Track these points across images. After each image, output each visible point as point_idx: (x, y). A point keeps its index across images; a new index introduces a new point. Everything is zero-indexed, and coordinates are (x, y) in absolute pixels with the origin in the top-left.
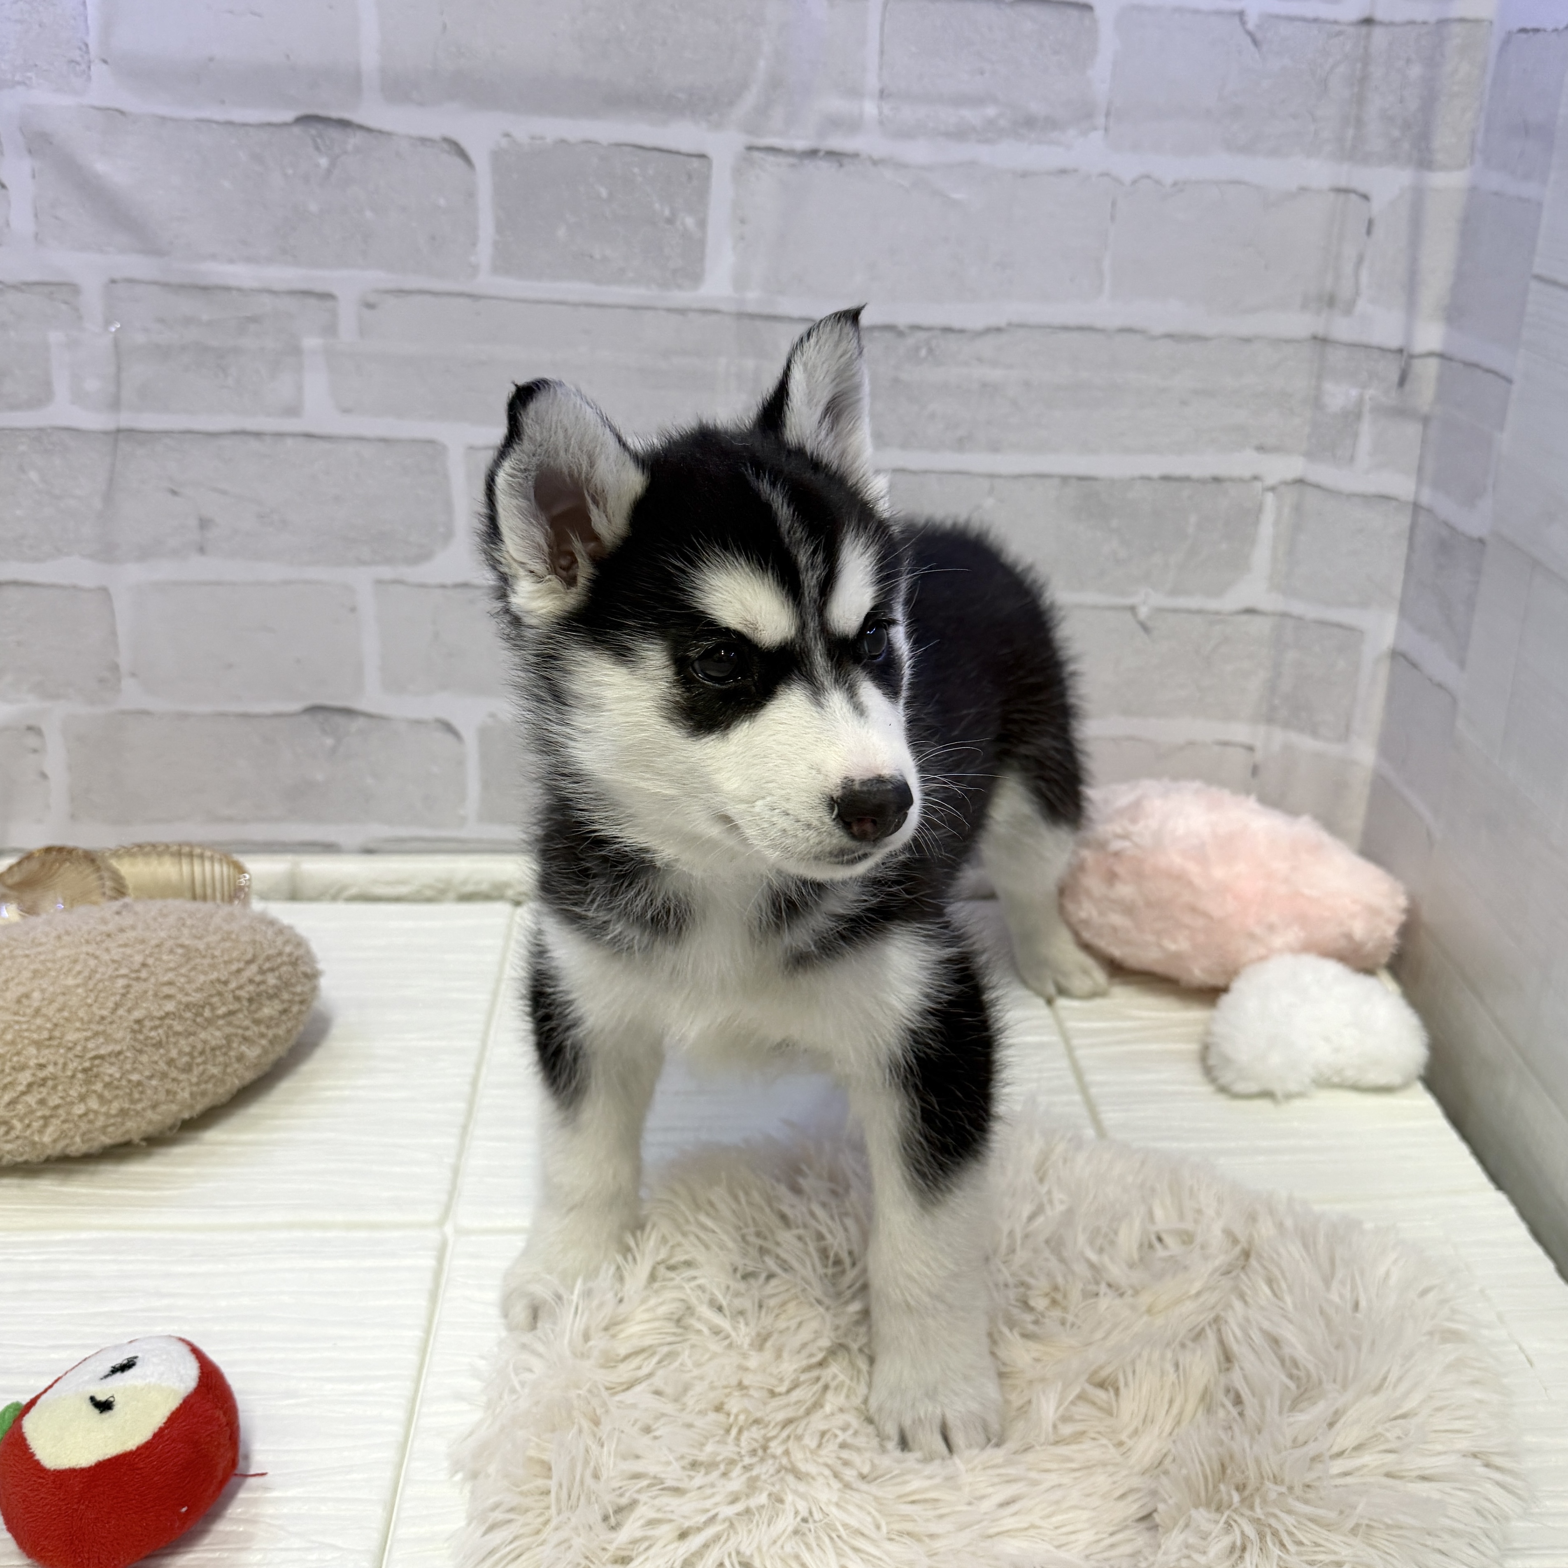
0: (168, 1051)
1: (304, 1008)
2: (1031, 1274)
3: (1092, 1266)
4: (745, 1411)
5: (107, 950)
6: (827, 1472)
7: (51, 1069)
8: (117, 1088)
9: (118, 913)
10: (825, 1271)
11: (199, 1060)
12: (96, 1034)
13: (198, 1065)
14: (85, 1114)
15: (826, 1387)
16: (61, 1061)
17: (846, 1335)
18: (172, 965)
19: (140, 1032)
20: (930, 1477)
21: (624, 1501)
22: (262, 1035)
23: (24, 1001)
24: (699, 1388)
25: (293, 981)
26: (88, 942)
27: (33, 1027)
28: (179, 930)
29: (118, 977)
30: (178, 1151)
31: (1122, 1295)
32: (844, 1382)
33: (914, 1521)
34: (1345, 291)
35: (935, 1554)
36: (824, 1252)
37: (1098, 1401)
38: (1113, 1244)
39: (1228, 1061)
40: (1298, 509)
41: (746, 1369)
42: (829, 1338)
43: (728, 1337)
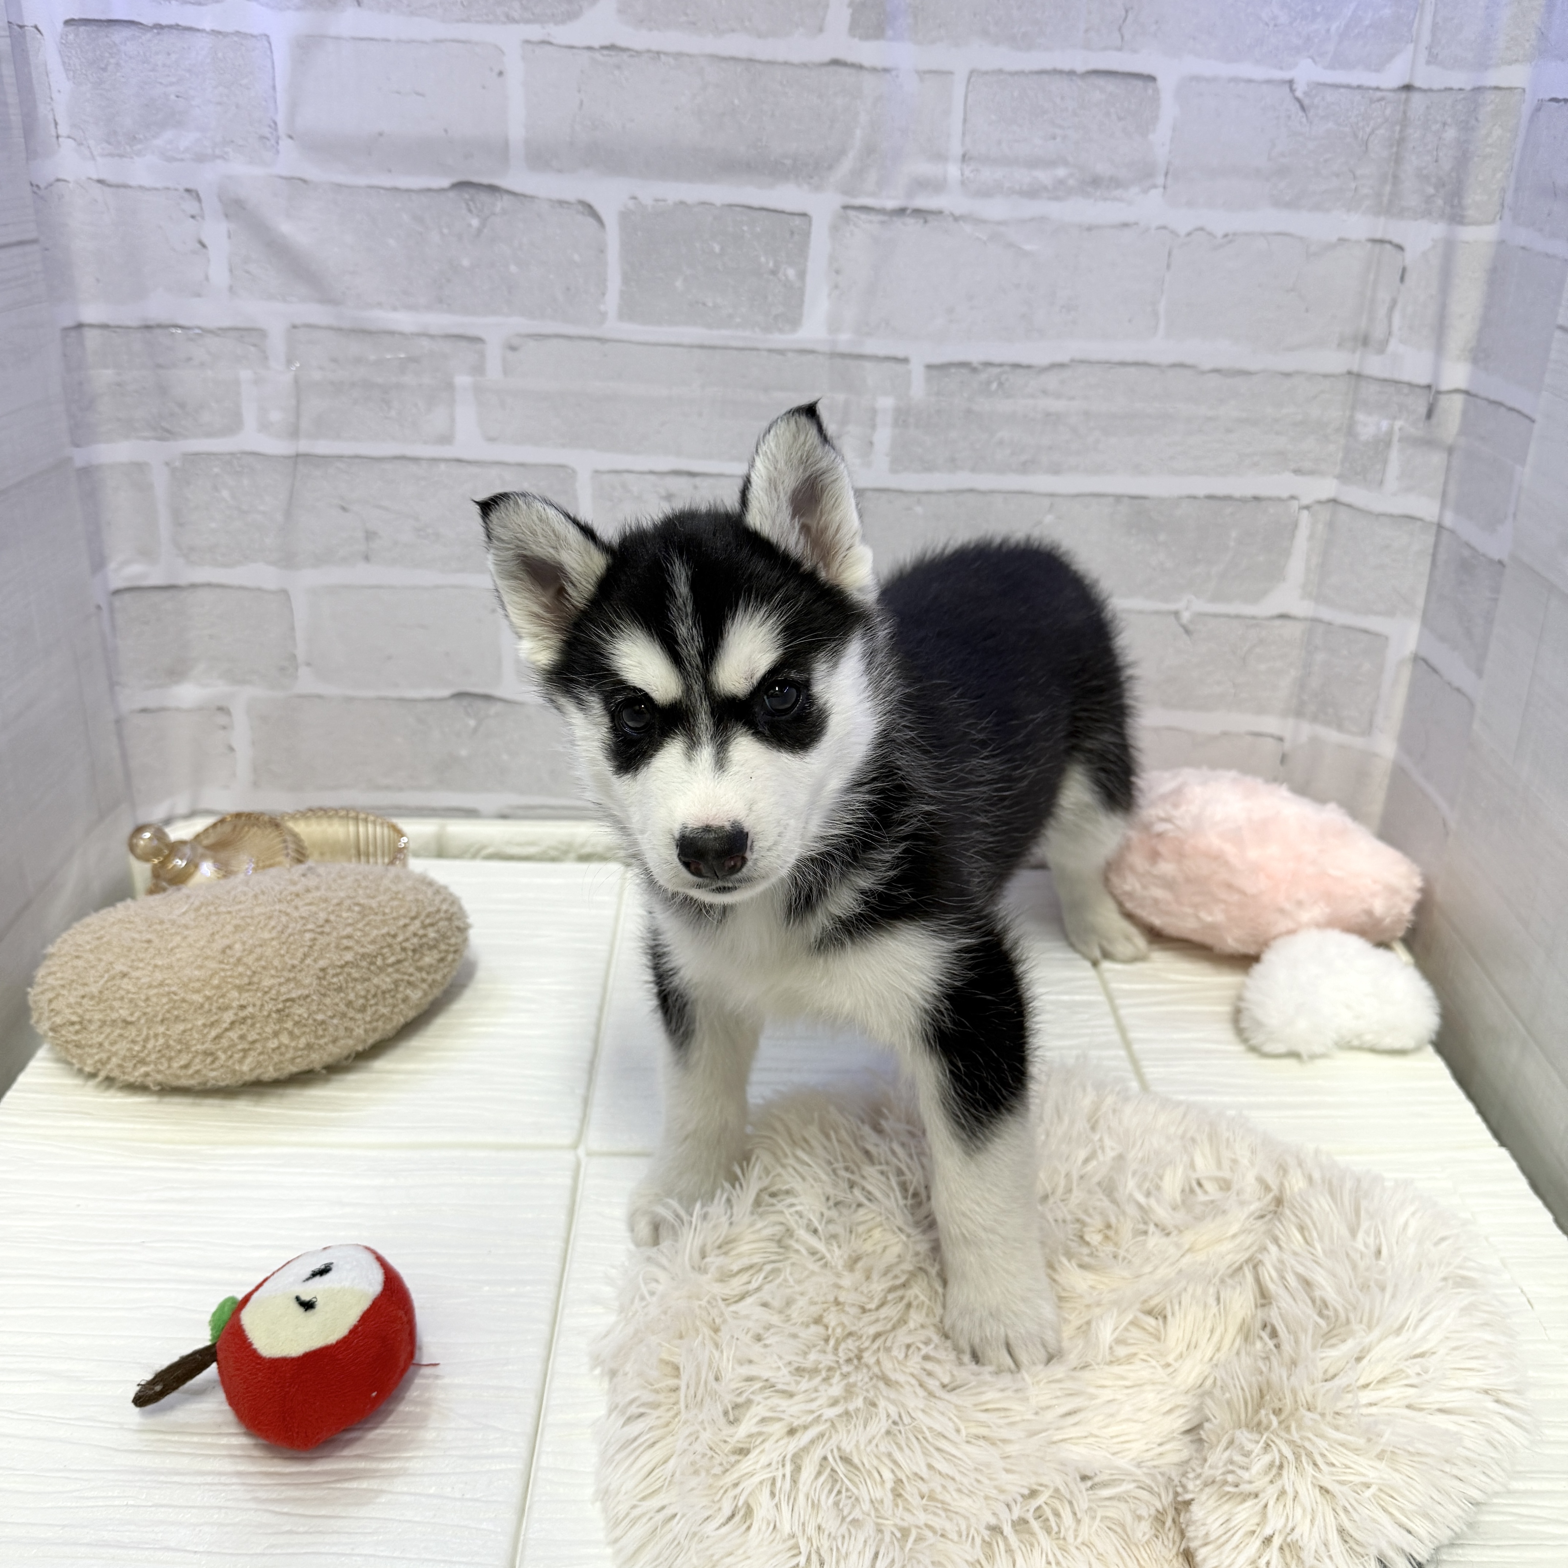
0: (347, 994)
1: (457, 957)
2: (1086, 1212)
3: (1140, 1206)
4: (842, 1325)
5: (296, 908)
6: (913, 1381)
7: (250, 1009)
8: (305, 1026)
9: (304, 875)
10: (905, 1202)
11: (372, 1002)
12: (288, 980)
13: (371, 1006)
14: (278, 1048)
15: (909, 1305)
16: (258, 1003)
17: (925, 1259)
18: (350, 921)
19: (324, 978)
20: (1002, 1389)
21: (740, 1400)
22: (424, 980)
23: (228, 951)
24: (802, 1302)
25: (449, 934)
26: (280, 901)
27: (235, 974)
28: (355, 890)
29: (305, 931)
30: (352, 1077)
31: (1168, 1234)
32: (923, 1303)
33: (989, 1427)
34: (1378, 333)
35: (1008, 1457)
36: (904, 1186)
37: (1147, 1327)
38: (1158, 1188)
39: (1259, 1024)
40: (1331, 525)
41: (839, 1287)
42: (911, 1263)
43: (823, 1258)
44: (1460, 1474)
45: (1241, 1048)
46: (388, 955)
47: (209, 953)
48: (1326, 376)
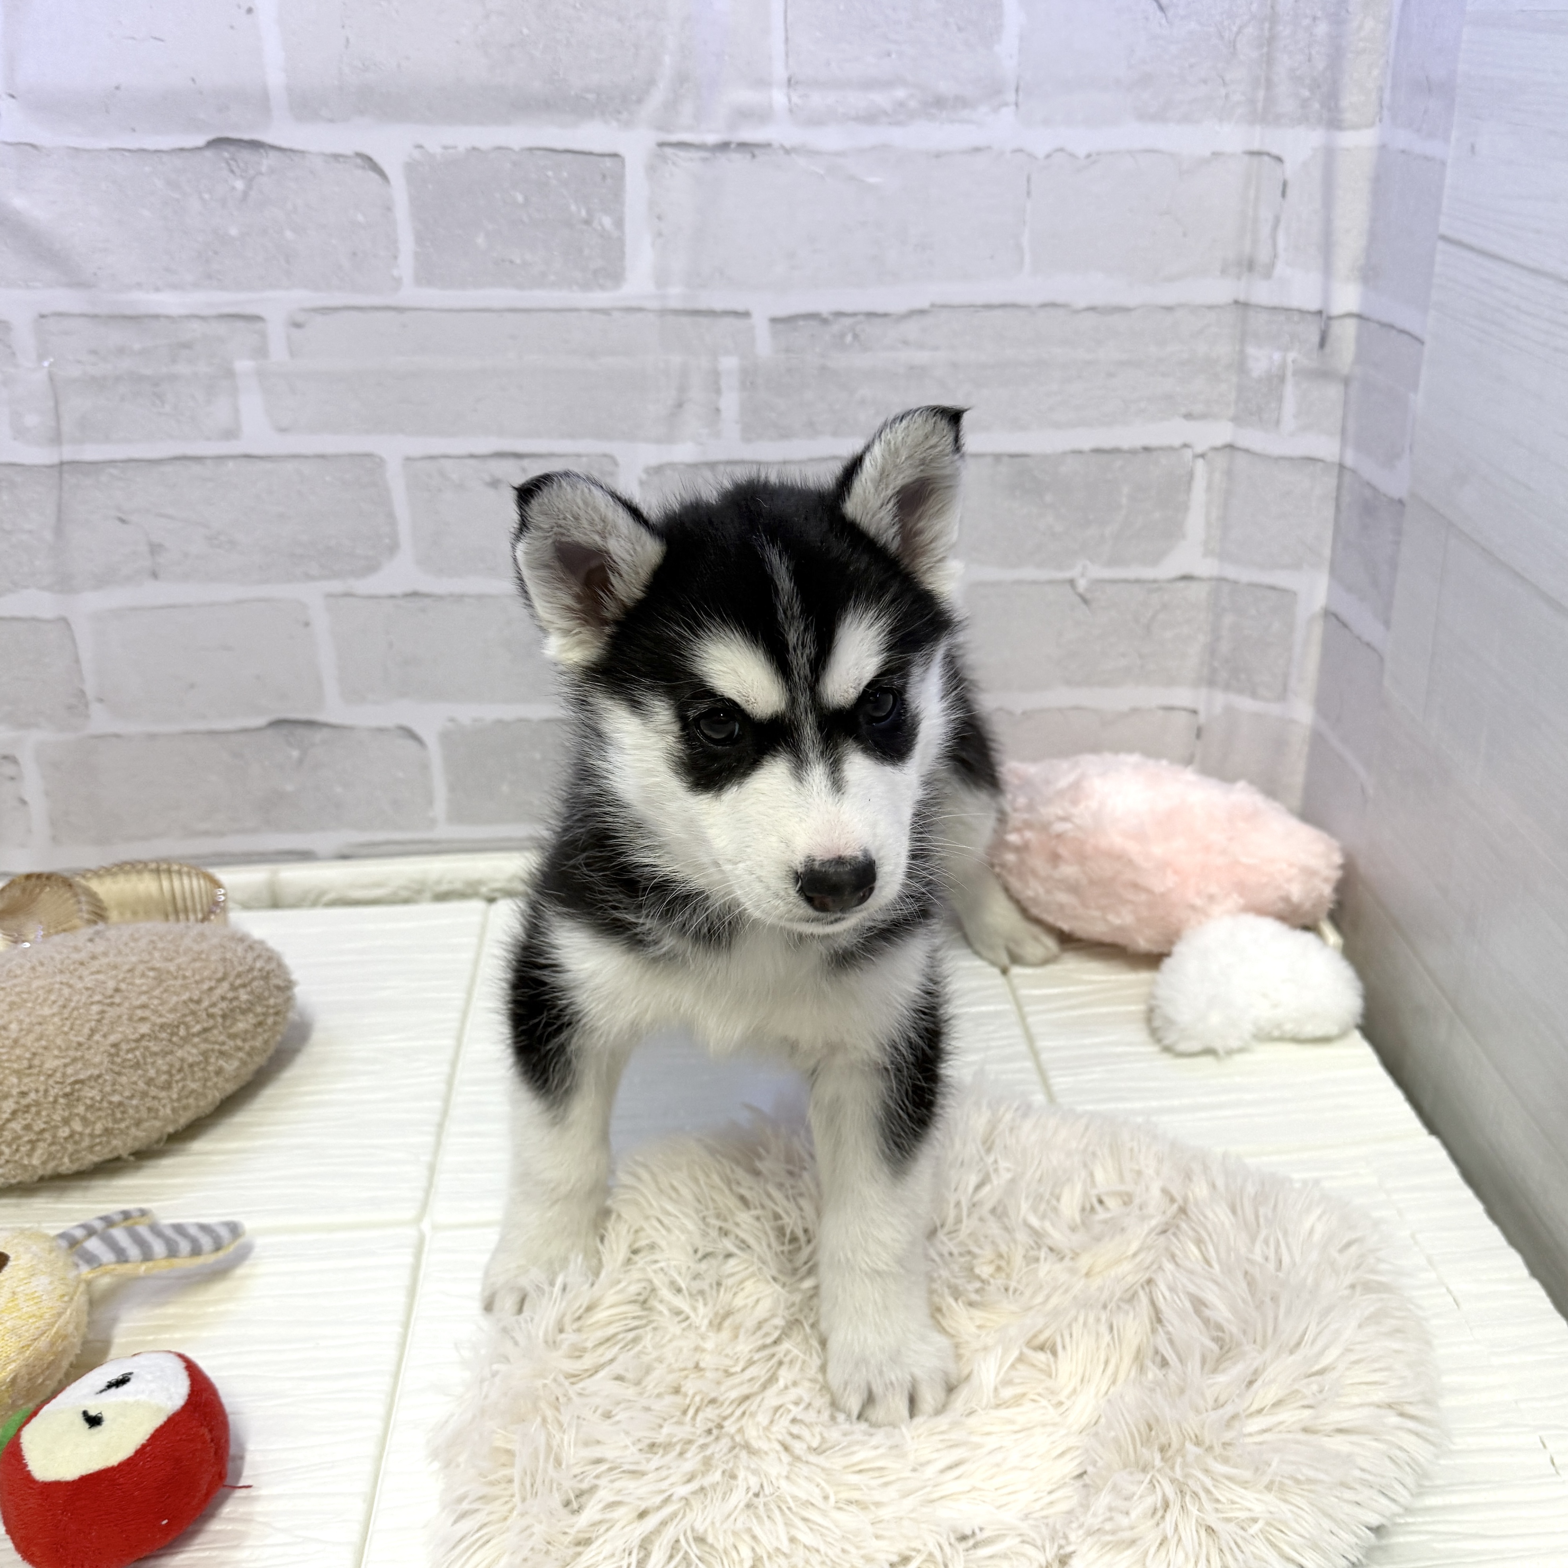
0: (146, 1071)
1: (279, 1019)
2: (977, 1242)
3: (1034, 1231)
4: (700, 1392)
5: (81, 978)
6: (778, 1447)
7: (33, 1096)
8: (100, 1109)
9: (91, 940)
10: (781, 1248)
11: (178, 1077)
12: (75, 1060)
13: (177, 1082)
14: (71, 1136)
15: (780, 1363)
16: (42, 1088)
17: (801, 1310)
18: (144, 988)
19: (118, 1055)
20: (876, 1448)
21: (585, 1486)
22: (239, 1049)
24: (659, 1371)
25: (266, 994)
26: (61, 972)
27: (13, 1058)
28: (150, 953)
30: (166, 1162)
31: (1062, 1259)
32: (797, 1357)
33: (861, 1489)
34: (1263, 256)
35: (880, 1522)
36: (781, 1231)
37: (1036, 1363)
38: (1055, 1210)
39: (1171, 1022)
40: (1229, 473)
41: (703, 1350)
42: (784, 1317)
43: (687, 1318)
44: (1357, 1499)
45: (1155, 1049)
46: (193, 1023)
48: (1210, 308)
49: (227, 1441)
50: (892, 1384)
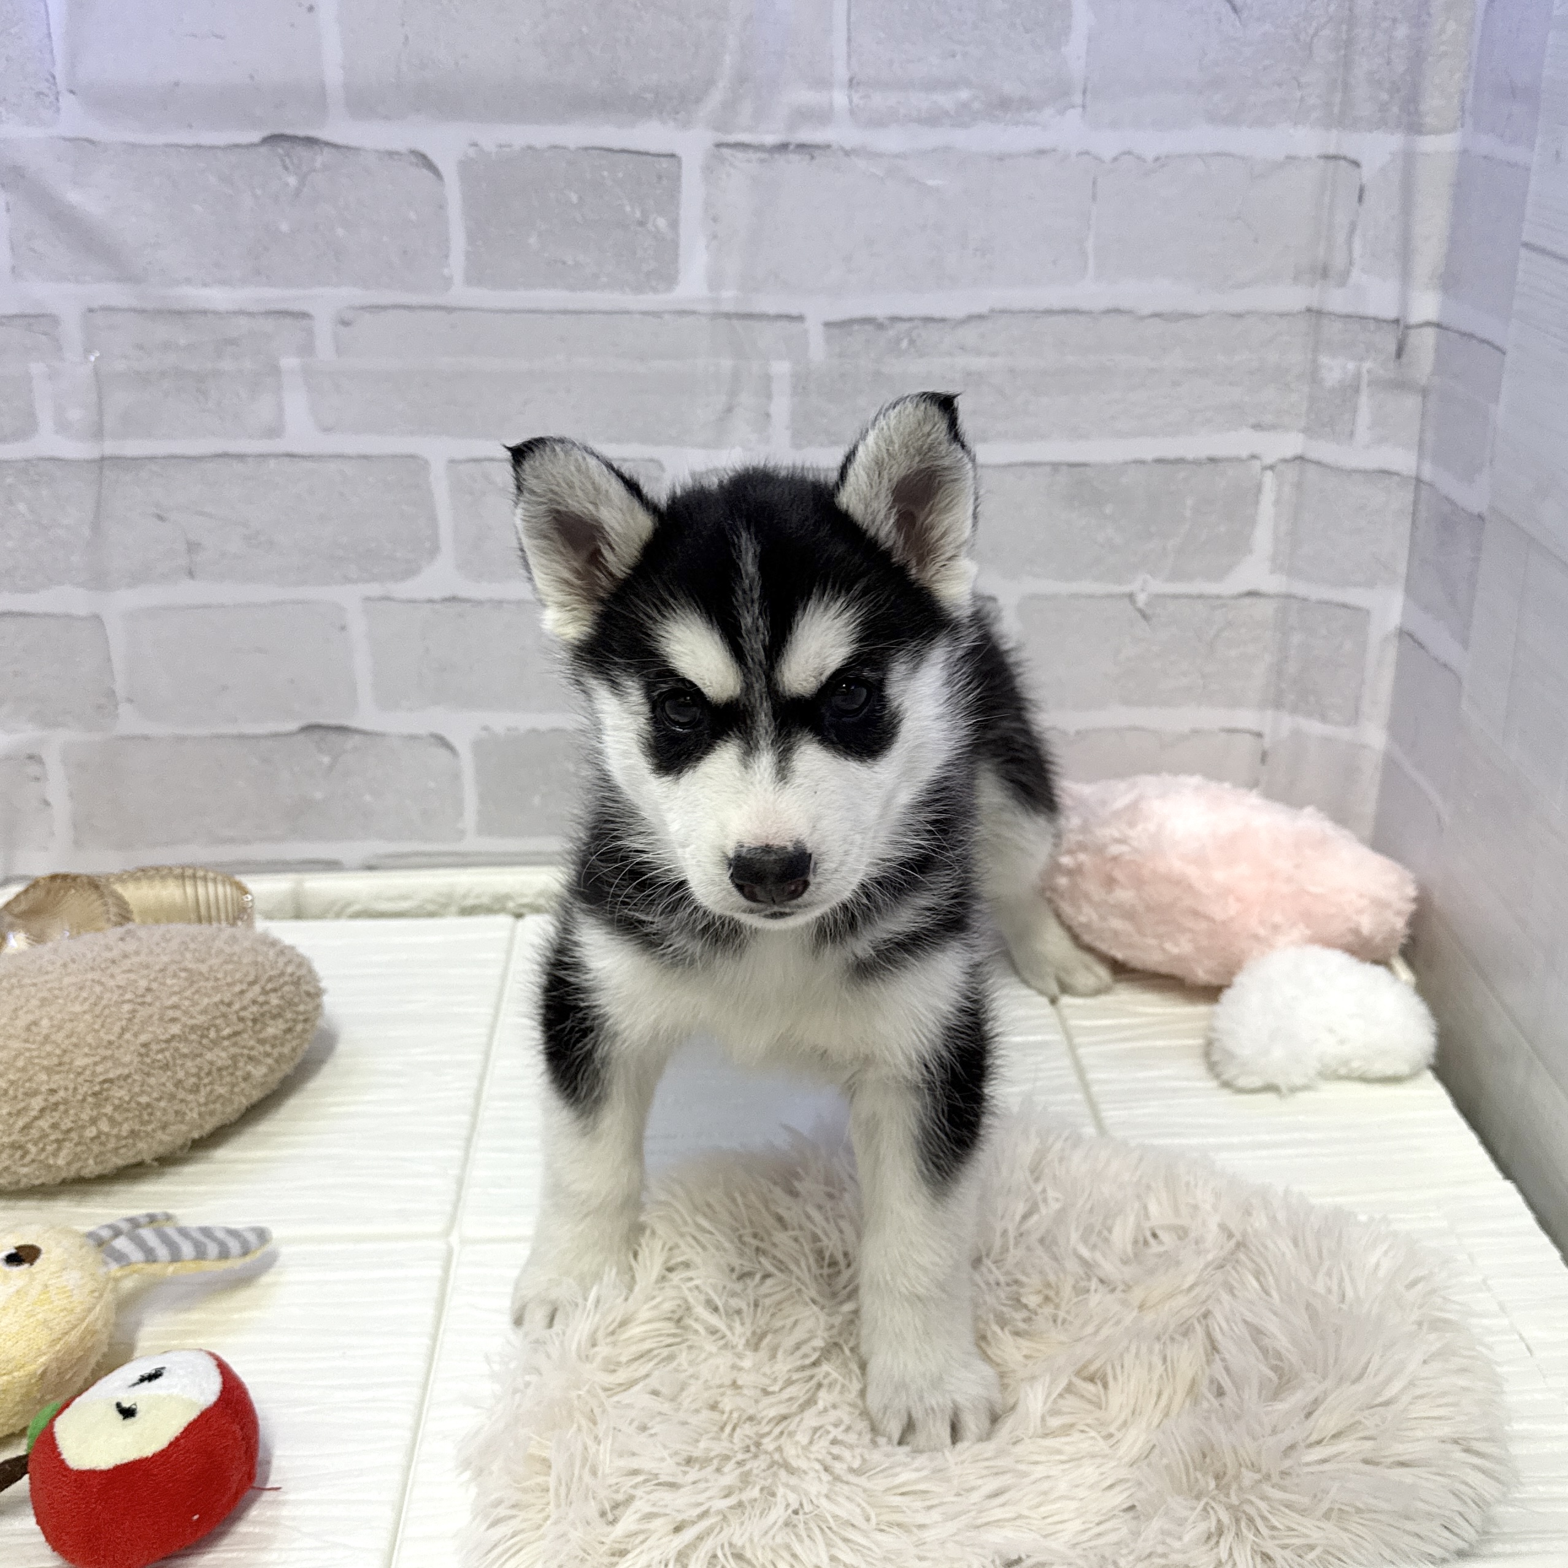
0: (175, 1073)
1: (308, 1026)
2: (1024, 1272)
3: (1080, 1258)
4: (739, 1409)
5: (112, 976)
6: (818, 1466)
7: (62, 1093)
8: (128, 1110)
9: (122, 939)
10: (820, 1271)
12: (104, 1059)
13: (205, 1085)
14: (98, 1137)
15: (819, 1386)
16: (71, 1086)
17: (840, 1334)
18: (176, 989)
19: (147, 1055)
20: (917, 1470)
21: (620, 1497)
22: (268, 1055)
23: (33, 1028)
24: (694, 1388)
25: (296, 1000)
26: (92, 969)
27: (43, 1054)
28: (182, 954)
30: (188, 1170)
31: (1113, 1290)
32: (836, 1381)
33: (903, 1512)
34: (1339, 261)
35: (924, 1544)
36: (820, 1254)
37: (1085, 1394)
38: (1106, 1240)
39: (1230, 1056)
40: (1299, 486)
41: (740, 1369)
42: (823, 1338)
43: (723, 1337)
45: (1214, 1084)
47: (12, 1031)
48: (1282, 315)
49: (257, 1442)
50: (933, 1409)
